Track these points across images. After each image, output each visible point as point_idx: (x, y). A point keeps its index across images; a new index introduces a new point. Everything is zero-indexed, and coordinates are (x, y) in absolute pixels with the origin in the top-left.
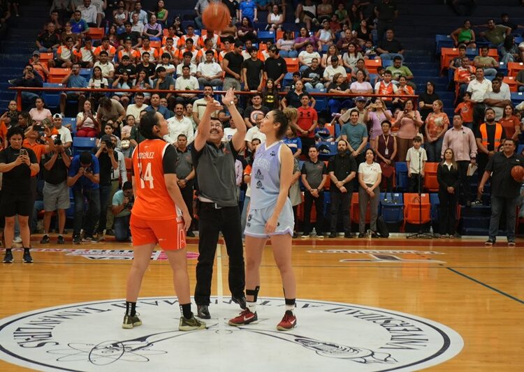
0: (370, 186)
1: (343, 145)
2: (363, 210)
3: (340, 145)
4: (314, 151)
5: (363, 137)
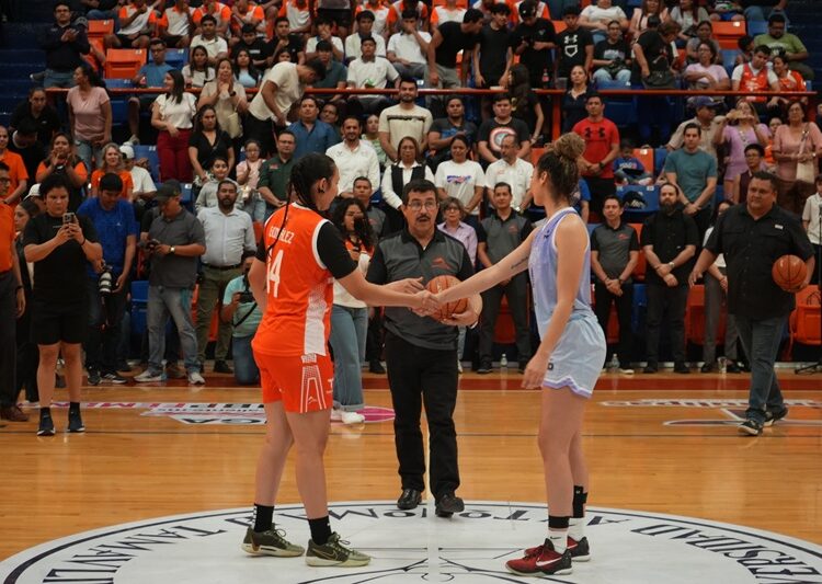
1: (671, 194)
2: (711, 320)
3: (664, 194)
4: (614, 207)
5: (706, 176)
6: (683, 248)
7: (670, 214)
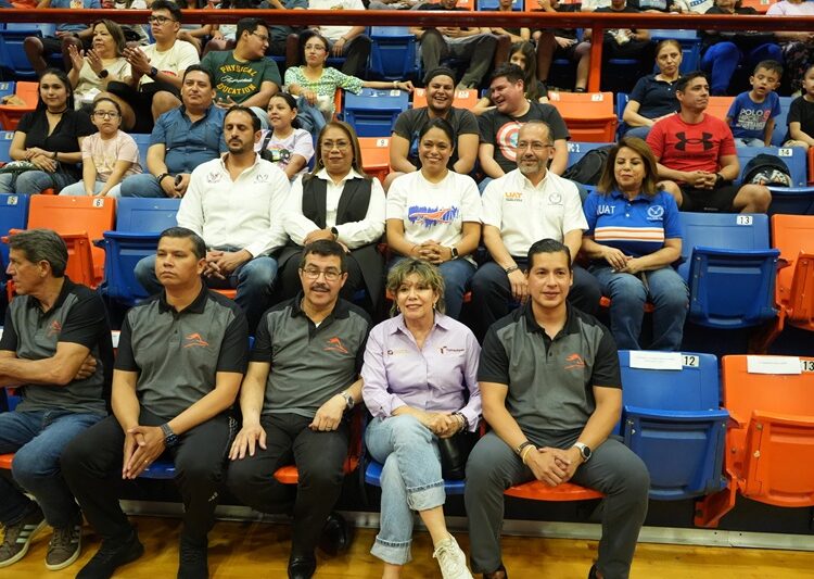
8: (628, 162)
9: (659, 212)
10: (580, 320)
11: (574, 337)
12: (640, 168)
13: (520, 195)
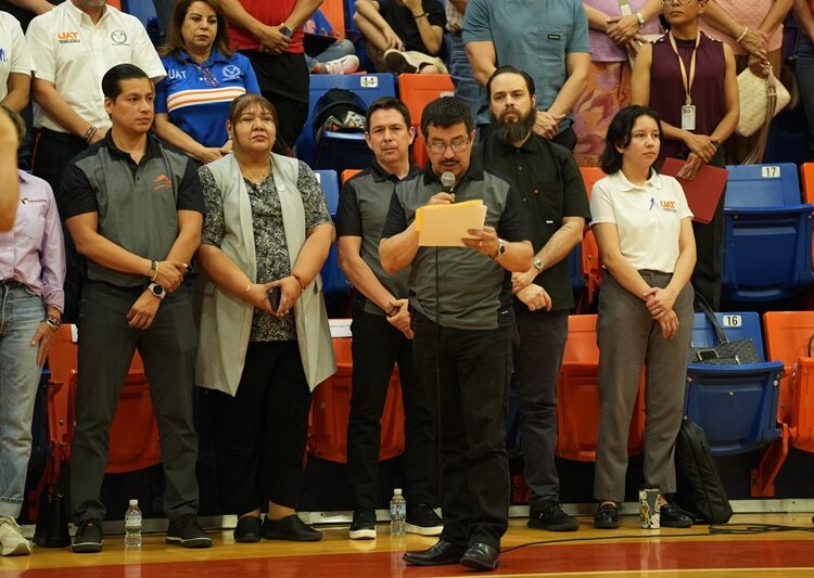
0: (657, 278)
1: (516, 94)
2: (621, 397)
3: (502, 95)
4: (394, 128)
5: (567, 50)
6: (558, 225)
7: (519, 144)
8: (205, 19)
9: (236, 71)
10: (161, 145)
11: (158, 161)
12: (214, 28)
13: (75, 34)
